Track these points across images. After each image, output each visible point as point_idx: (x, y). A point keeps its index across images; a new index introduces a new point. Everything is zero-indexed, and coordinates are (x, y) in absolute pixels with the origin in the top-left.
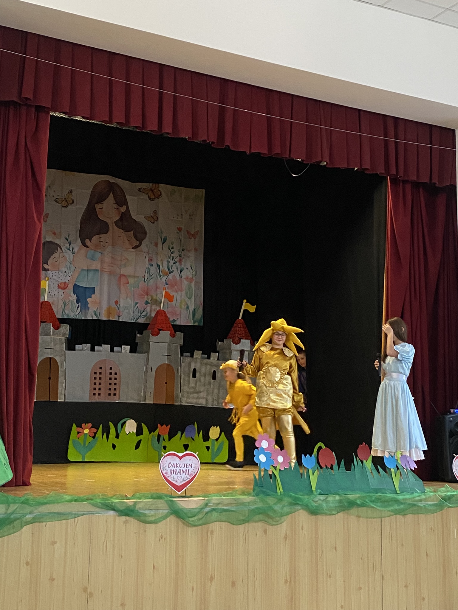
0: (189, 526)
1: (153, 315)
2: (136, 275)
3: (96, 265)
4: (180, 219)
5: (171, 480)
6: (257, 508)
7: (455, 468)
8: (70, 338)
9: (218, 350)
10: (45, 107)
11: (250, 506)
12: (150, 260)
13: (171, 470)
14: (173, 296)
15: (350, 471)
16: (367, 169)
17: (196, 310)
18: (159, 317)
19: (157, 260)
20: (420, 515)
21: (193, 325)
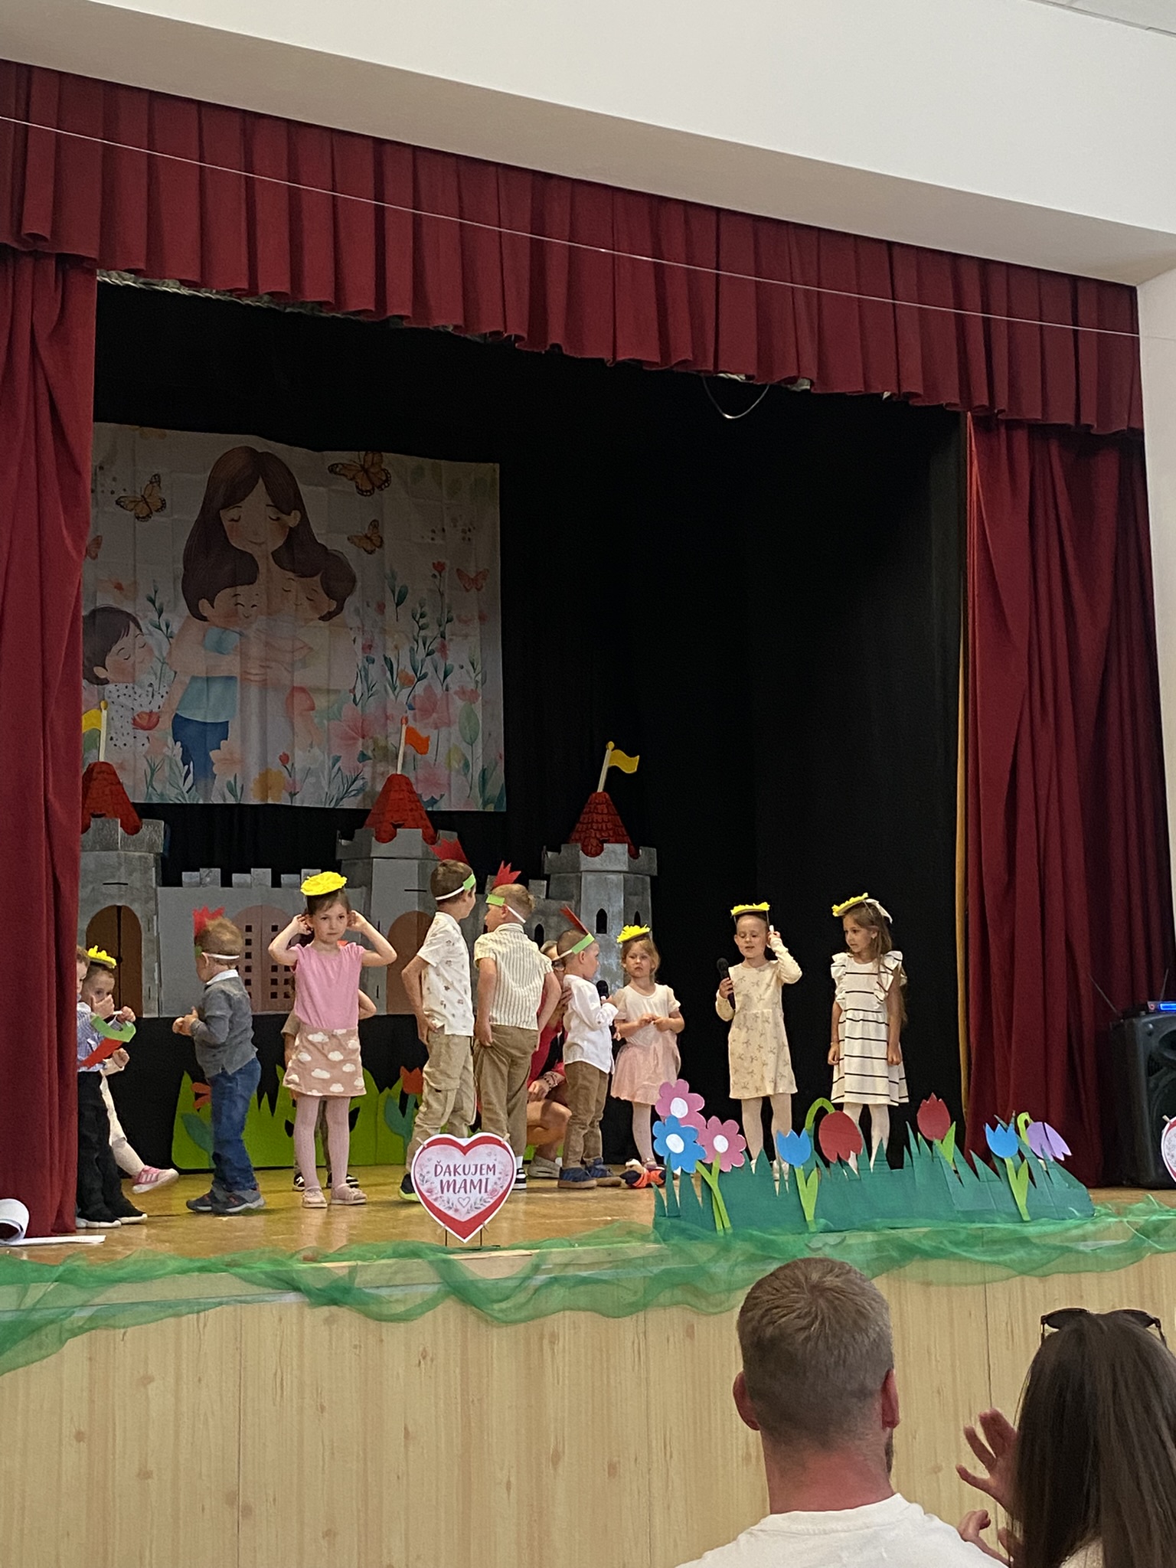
0: (492, 1326)
1: (379, 788)
2: (332, 688)
3: (230, 665)
4: (439, 541)
5: (442, 1208)
6: (667, 1272)
7: (1167, 1151)
8: (166, 854)
9: (546, 872)
10: (83, 258)
11: (649, 1268)
12: (368, 647)
13: (442, 1181)
14: (428, 739)
15: (901, 1167)
16: (917, 395)
17: (488, 776)
18: (393, 795)
19: (385, 645)
20: (1083, 1275)
21: (481, 810)
